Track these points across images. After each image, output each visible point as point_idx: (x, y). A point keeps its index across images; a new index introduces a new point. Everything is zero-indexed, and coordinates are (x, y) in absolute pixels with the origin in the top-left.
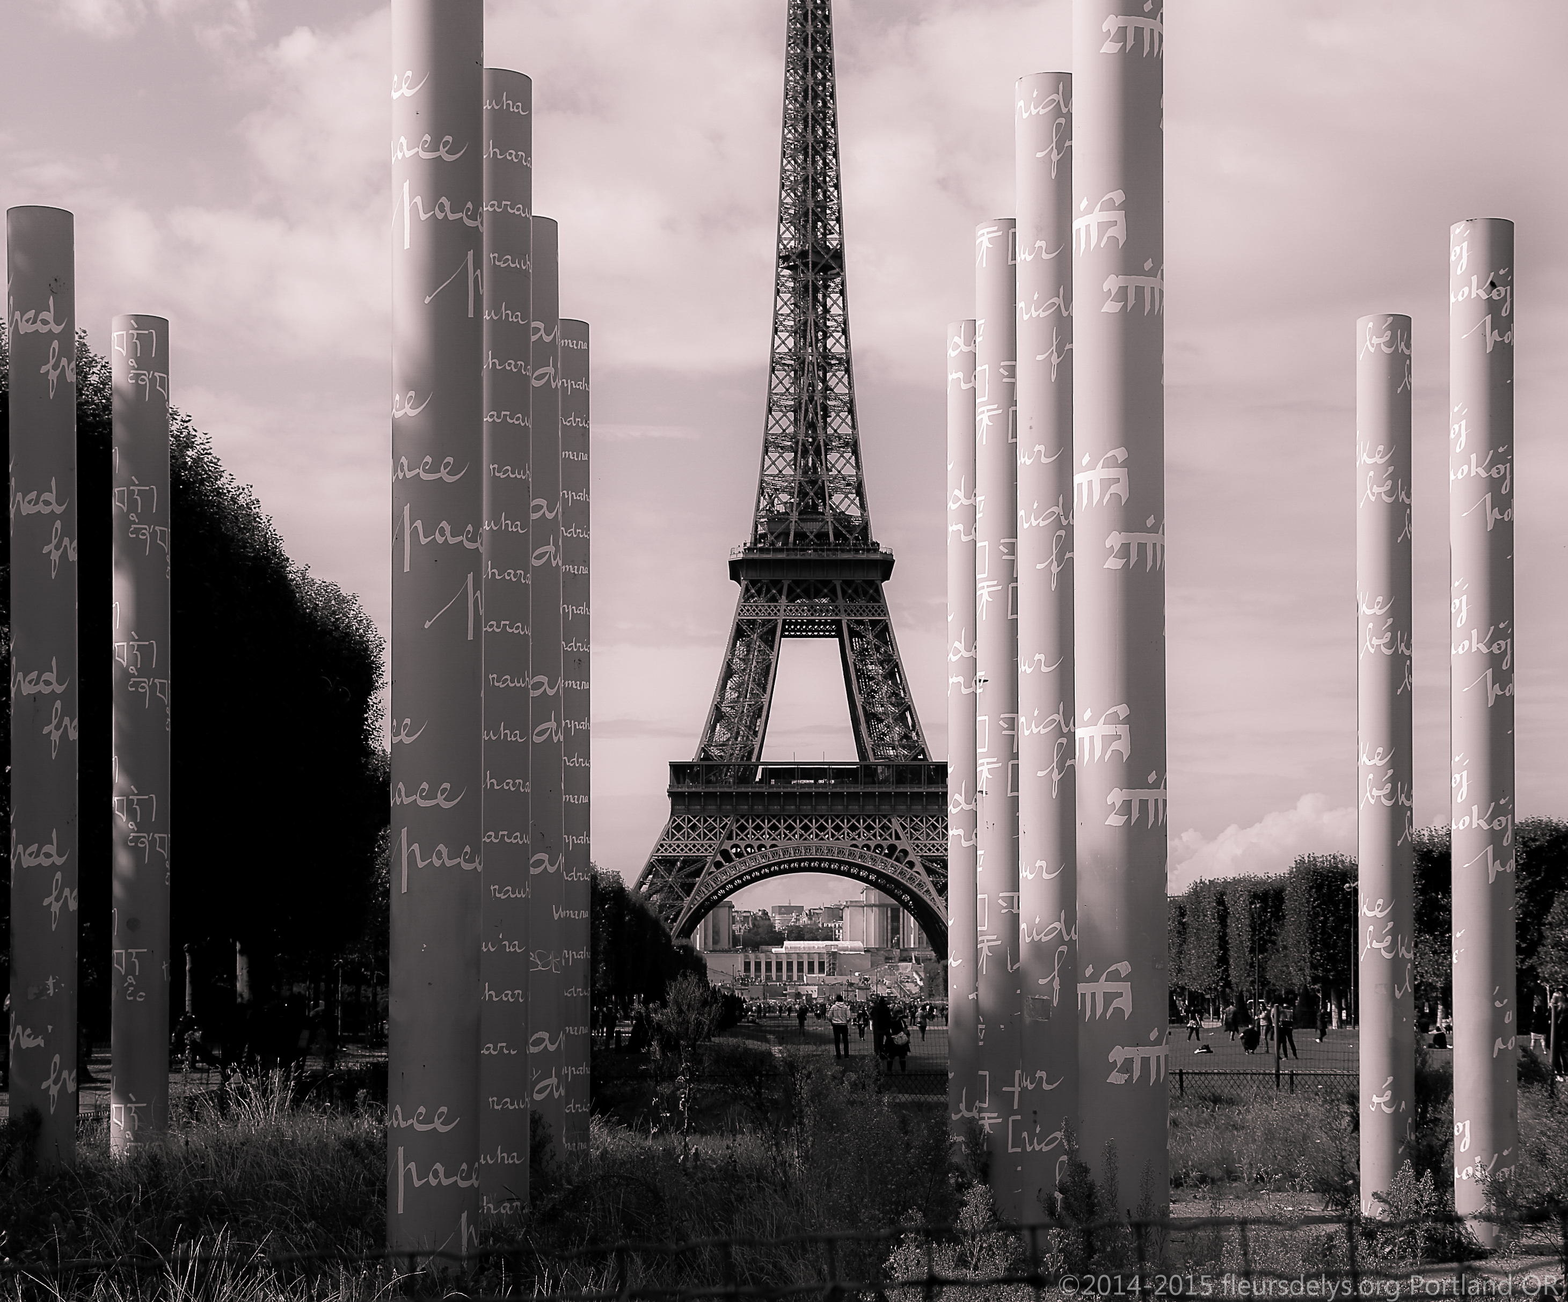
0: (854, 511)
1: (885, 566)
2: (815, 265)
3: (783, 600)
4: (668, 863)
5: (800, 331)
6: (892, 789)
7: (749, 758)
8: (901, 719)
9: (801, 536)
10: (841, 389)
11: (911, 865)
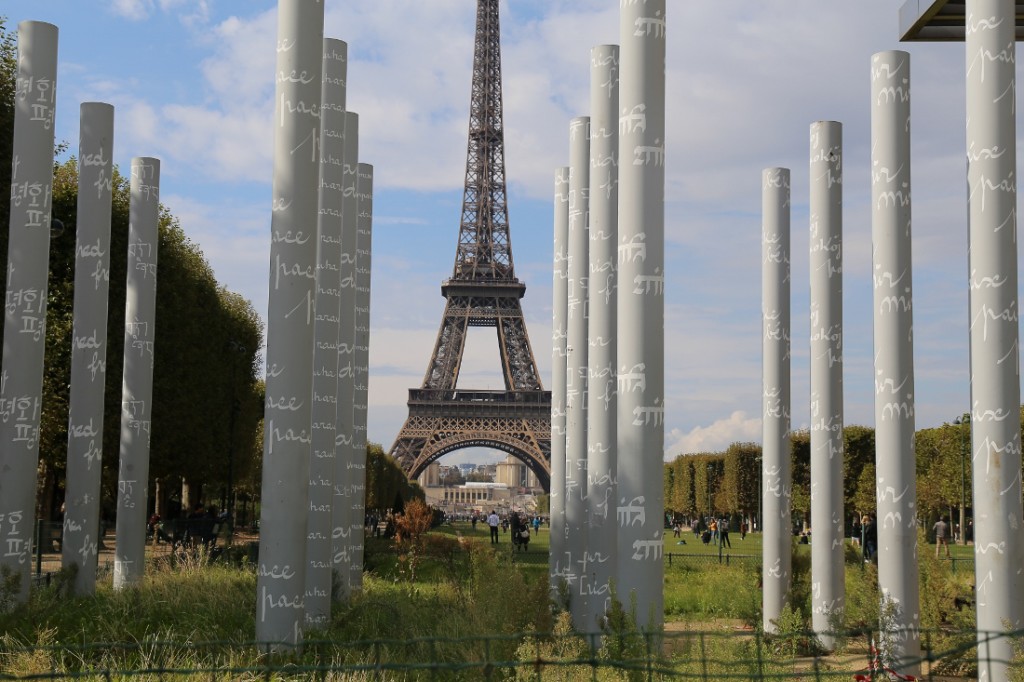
0: (506, 262)
1: (521, 291)
2: (488, 138)
3: (469, 307)
4: (406, 441)
5: (480, 171)
6: (522, 404)
7: (449, 387)
8: (528, 368)
9: (478, 274)
10: (500, 201)
11: (532, 444)
